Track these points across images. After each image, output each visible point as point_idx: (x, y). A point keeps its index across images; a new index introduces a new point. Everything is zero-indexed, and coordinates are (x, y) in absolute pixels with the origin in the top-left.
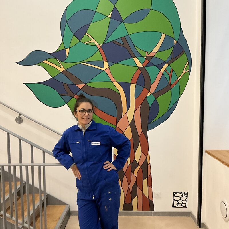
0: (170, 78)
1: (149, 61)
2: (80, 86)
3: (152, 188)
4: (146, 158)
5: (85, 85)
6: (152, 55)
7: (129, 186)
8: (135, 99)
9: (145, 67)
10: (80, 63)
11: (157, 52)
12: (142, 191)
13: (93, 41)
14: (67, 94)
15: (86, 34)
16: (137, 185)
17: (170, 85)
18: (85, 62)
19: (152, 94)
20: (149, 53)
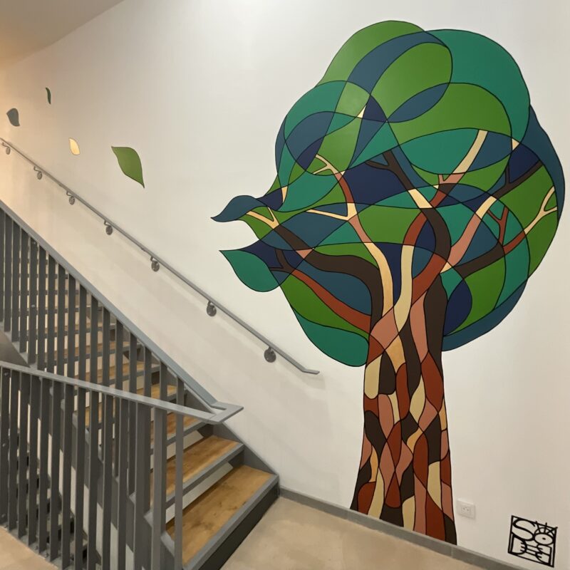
0: (502, 230)
1: (447, 195)
2: (304, 253)
3: (451, 487)
4: (438, 414)
5: (311, 250)
6: (452, 180)
7: (395, 468)
8: (413, 279)
9: (436, 207)
10: (305, 211)
11: (467, 172)
12: (426, 489)
13: (329, 166)
14: (281, 268)
15: (317, 156)
16: (413, 472)
17: (502, 246)
18: (312, 209)
19: (453, 267)
20: (445, 176)
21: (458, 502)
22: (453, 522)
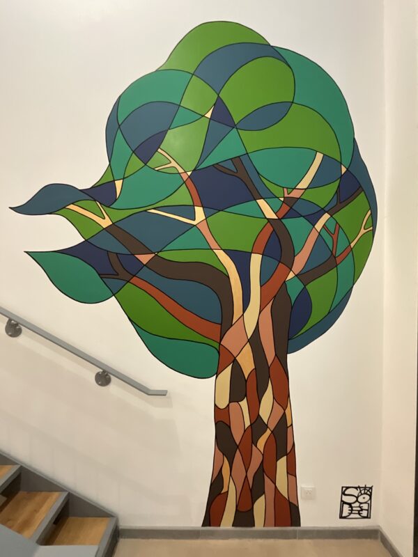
0: (335, 243)
1: (291, 208)
2: (145, 259)
3: (296, 476)
4: (285, 413)
5: (154, 255)
6: (295, 194)
7: (246, 472)
8: (261, 286)
9: (282, 218)
10: (146, 211)
11: (307, 188)
12: (275, 484)
13: (173, 164)
14: (115, 275)
15: (159, 150)
16: (264, 471)
17: (335, 257)
18: (154, 209)
19: (296, 275)
20: (290, 190)
21: (301, 488)
22: (298, 507)
